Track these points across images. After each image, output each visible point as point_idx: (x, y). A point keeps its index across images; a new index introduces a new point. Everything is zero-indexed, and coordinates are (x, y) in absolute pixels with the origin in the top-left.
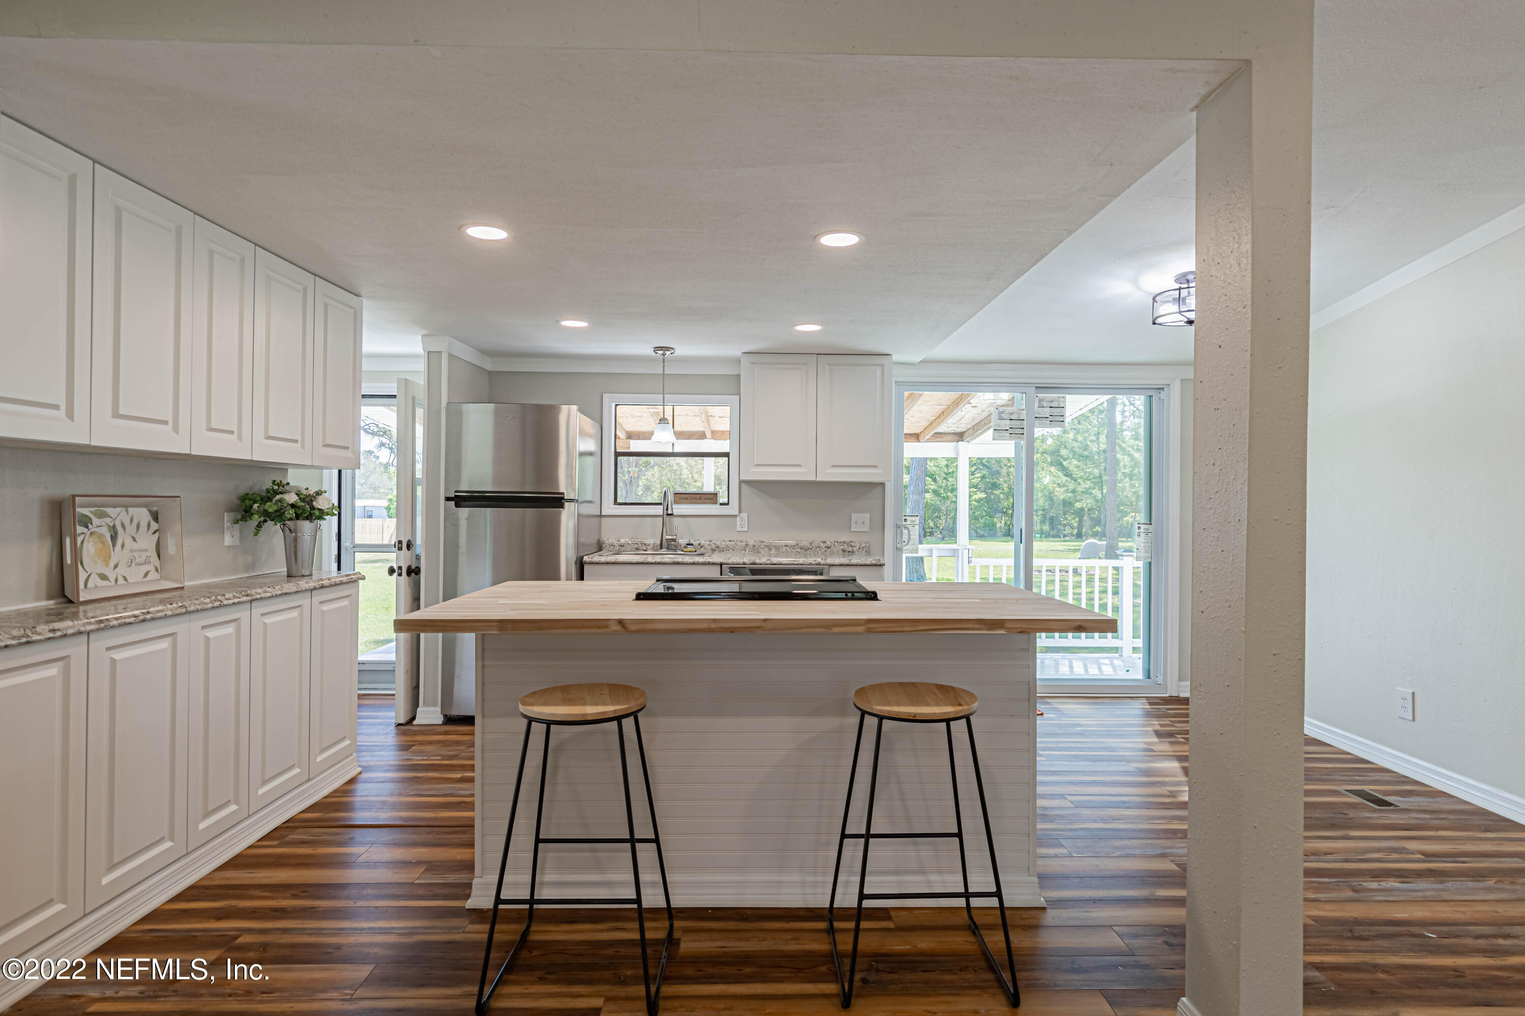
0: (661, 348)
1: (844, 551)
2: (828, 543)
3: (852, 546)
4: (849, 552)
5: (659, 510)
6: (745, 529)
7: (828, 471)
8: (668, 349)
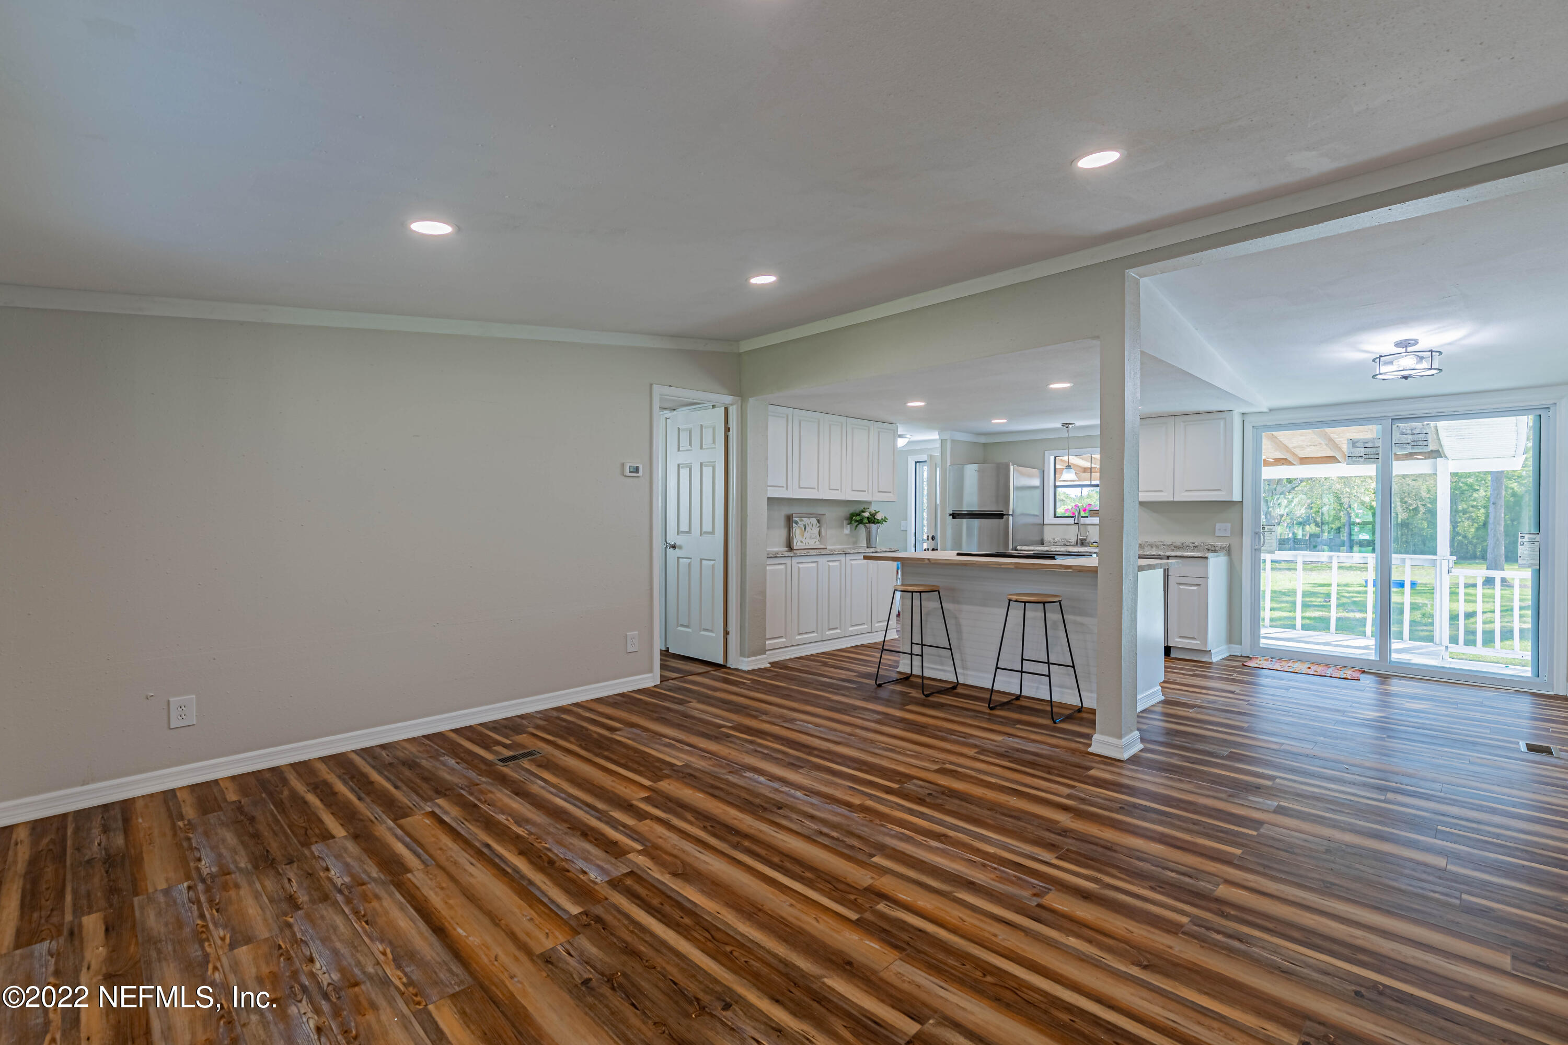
0: (1066, 424)
1: (1208, 550)
2: (1196, 544)
3: (1214, 546)
4: (1212, 550)
5: (1076, 521)
7: (1182, 494)
8: (1069, 424)
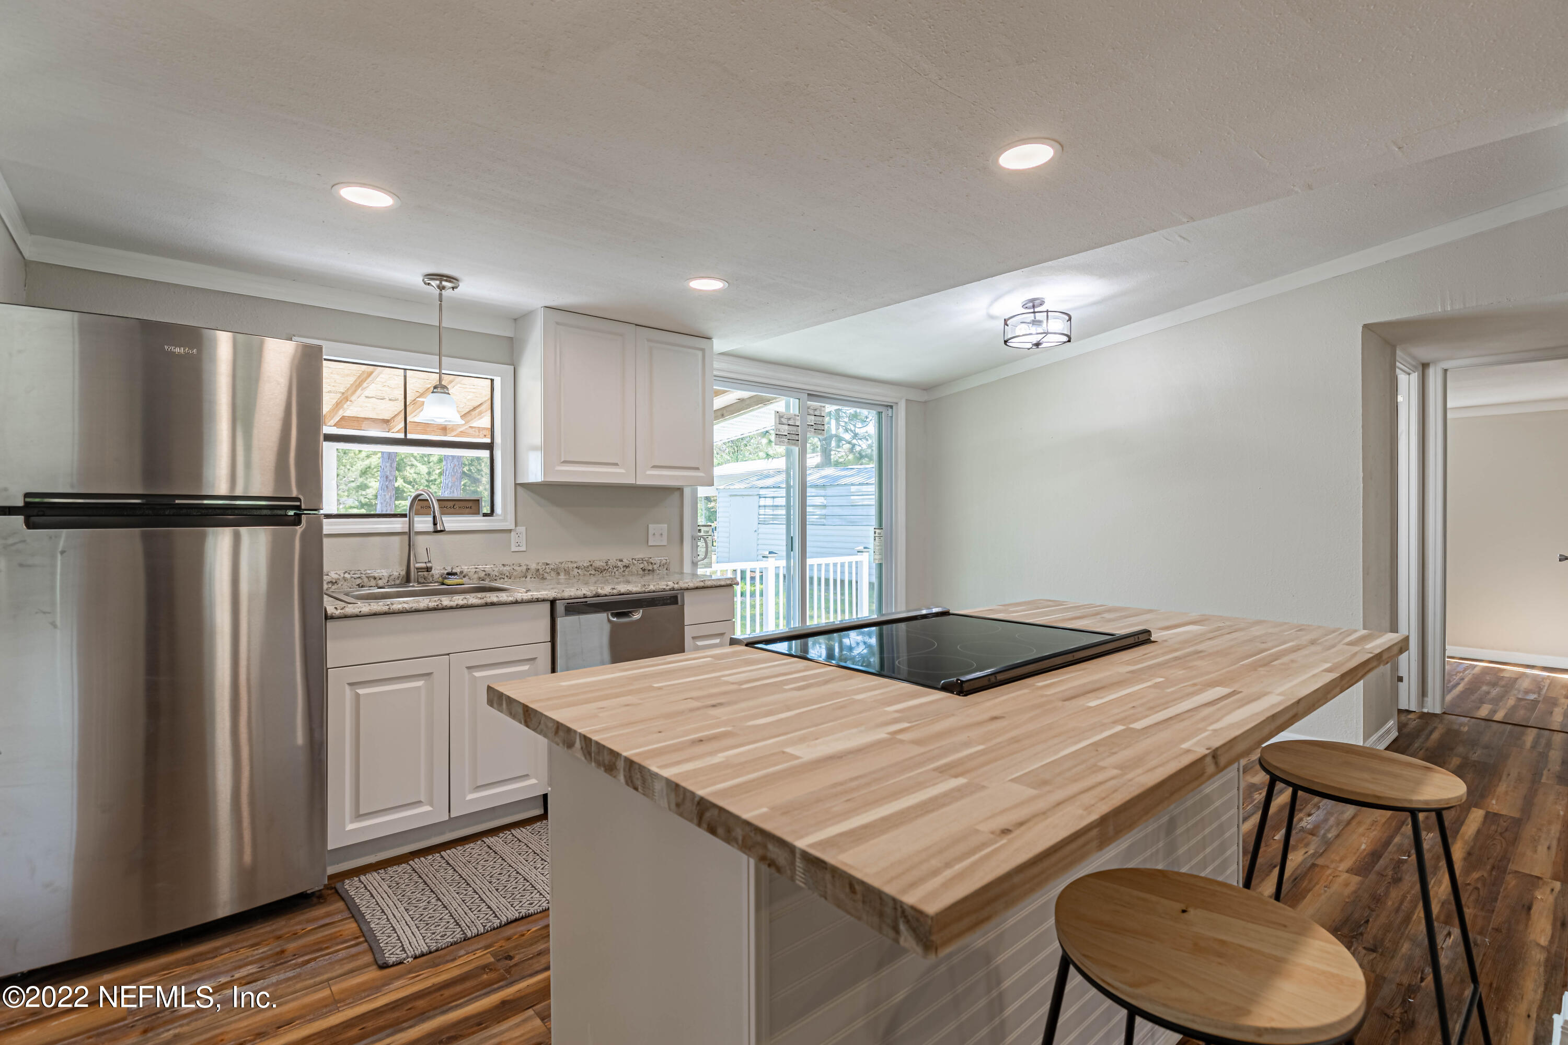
1: (644, 570)
2: (626, 562)
3: (652, 564)
4: (649, 570)
5: (398, 525)
6: (523, 548)
7: (649, 472)
8: (450, 278)
